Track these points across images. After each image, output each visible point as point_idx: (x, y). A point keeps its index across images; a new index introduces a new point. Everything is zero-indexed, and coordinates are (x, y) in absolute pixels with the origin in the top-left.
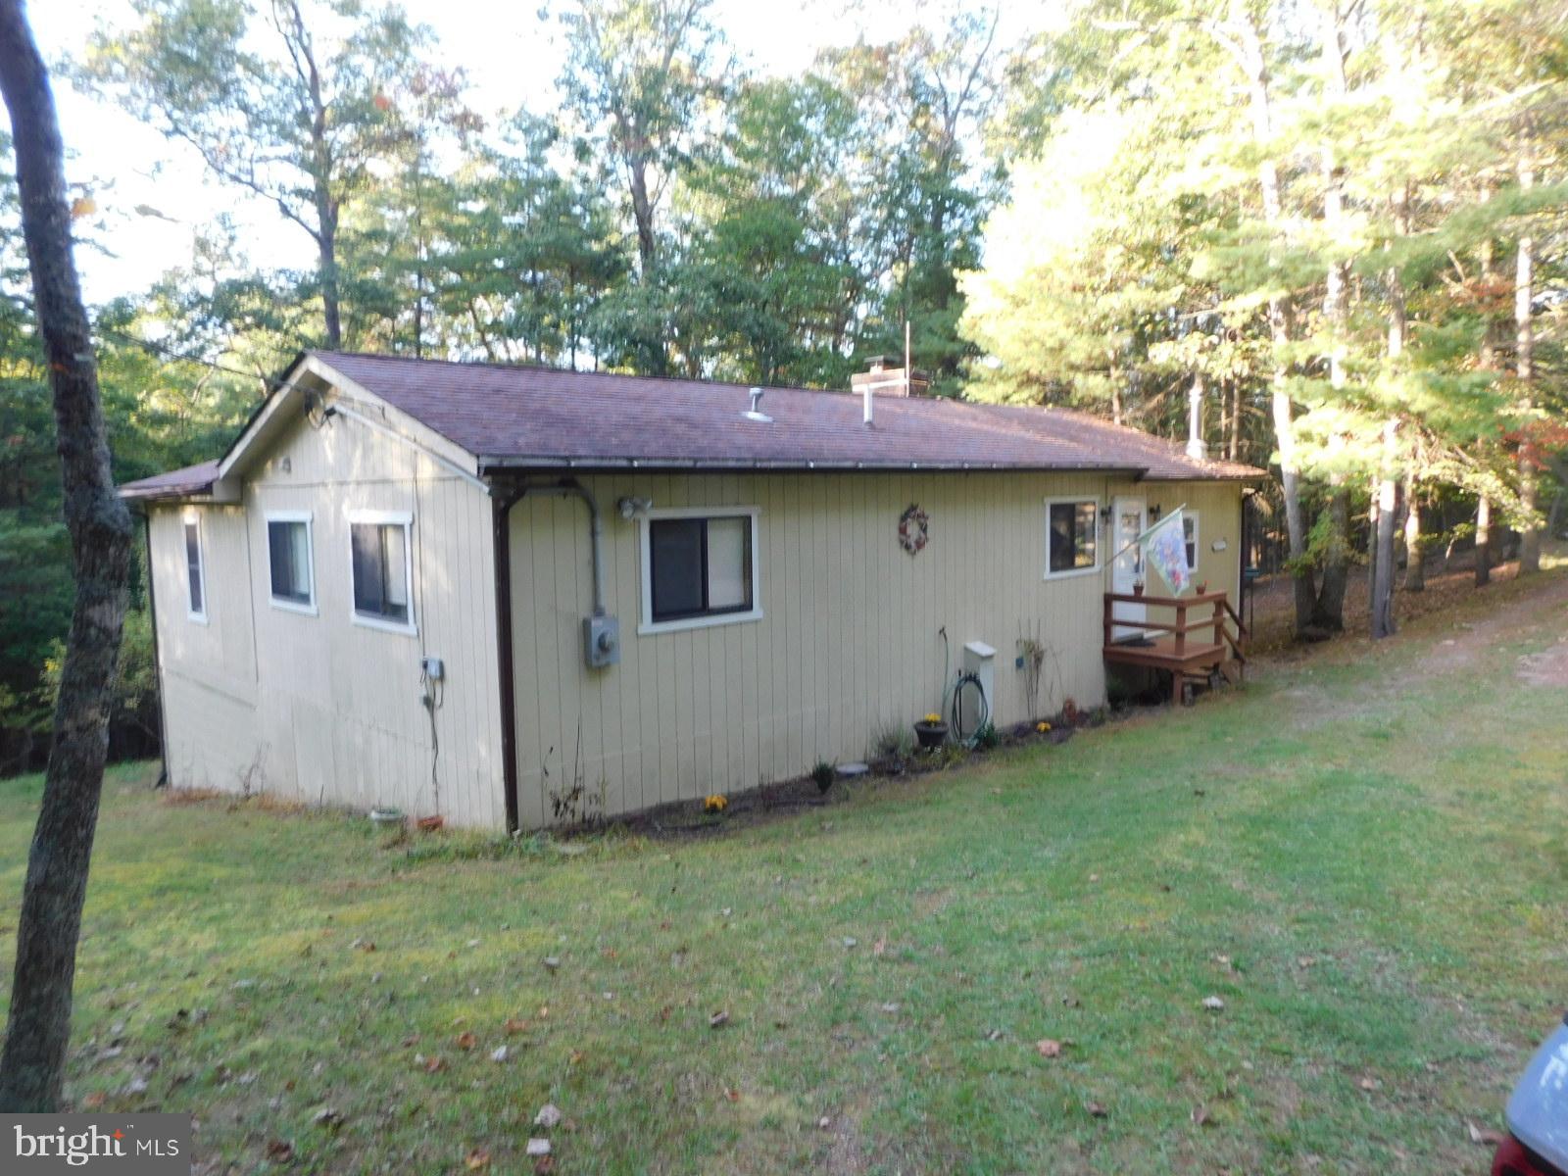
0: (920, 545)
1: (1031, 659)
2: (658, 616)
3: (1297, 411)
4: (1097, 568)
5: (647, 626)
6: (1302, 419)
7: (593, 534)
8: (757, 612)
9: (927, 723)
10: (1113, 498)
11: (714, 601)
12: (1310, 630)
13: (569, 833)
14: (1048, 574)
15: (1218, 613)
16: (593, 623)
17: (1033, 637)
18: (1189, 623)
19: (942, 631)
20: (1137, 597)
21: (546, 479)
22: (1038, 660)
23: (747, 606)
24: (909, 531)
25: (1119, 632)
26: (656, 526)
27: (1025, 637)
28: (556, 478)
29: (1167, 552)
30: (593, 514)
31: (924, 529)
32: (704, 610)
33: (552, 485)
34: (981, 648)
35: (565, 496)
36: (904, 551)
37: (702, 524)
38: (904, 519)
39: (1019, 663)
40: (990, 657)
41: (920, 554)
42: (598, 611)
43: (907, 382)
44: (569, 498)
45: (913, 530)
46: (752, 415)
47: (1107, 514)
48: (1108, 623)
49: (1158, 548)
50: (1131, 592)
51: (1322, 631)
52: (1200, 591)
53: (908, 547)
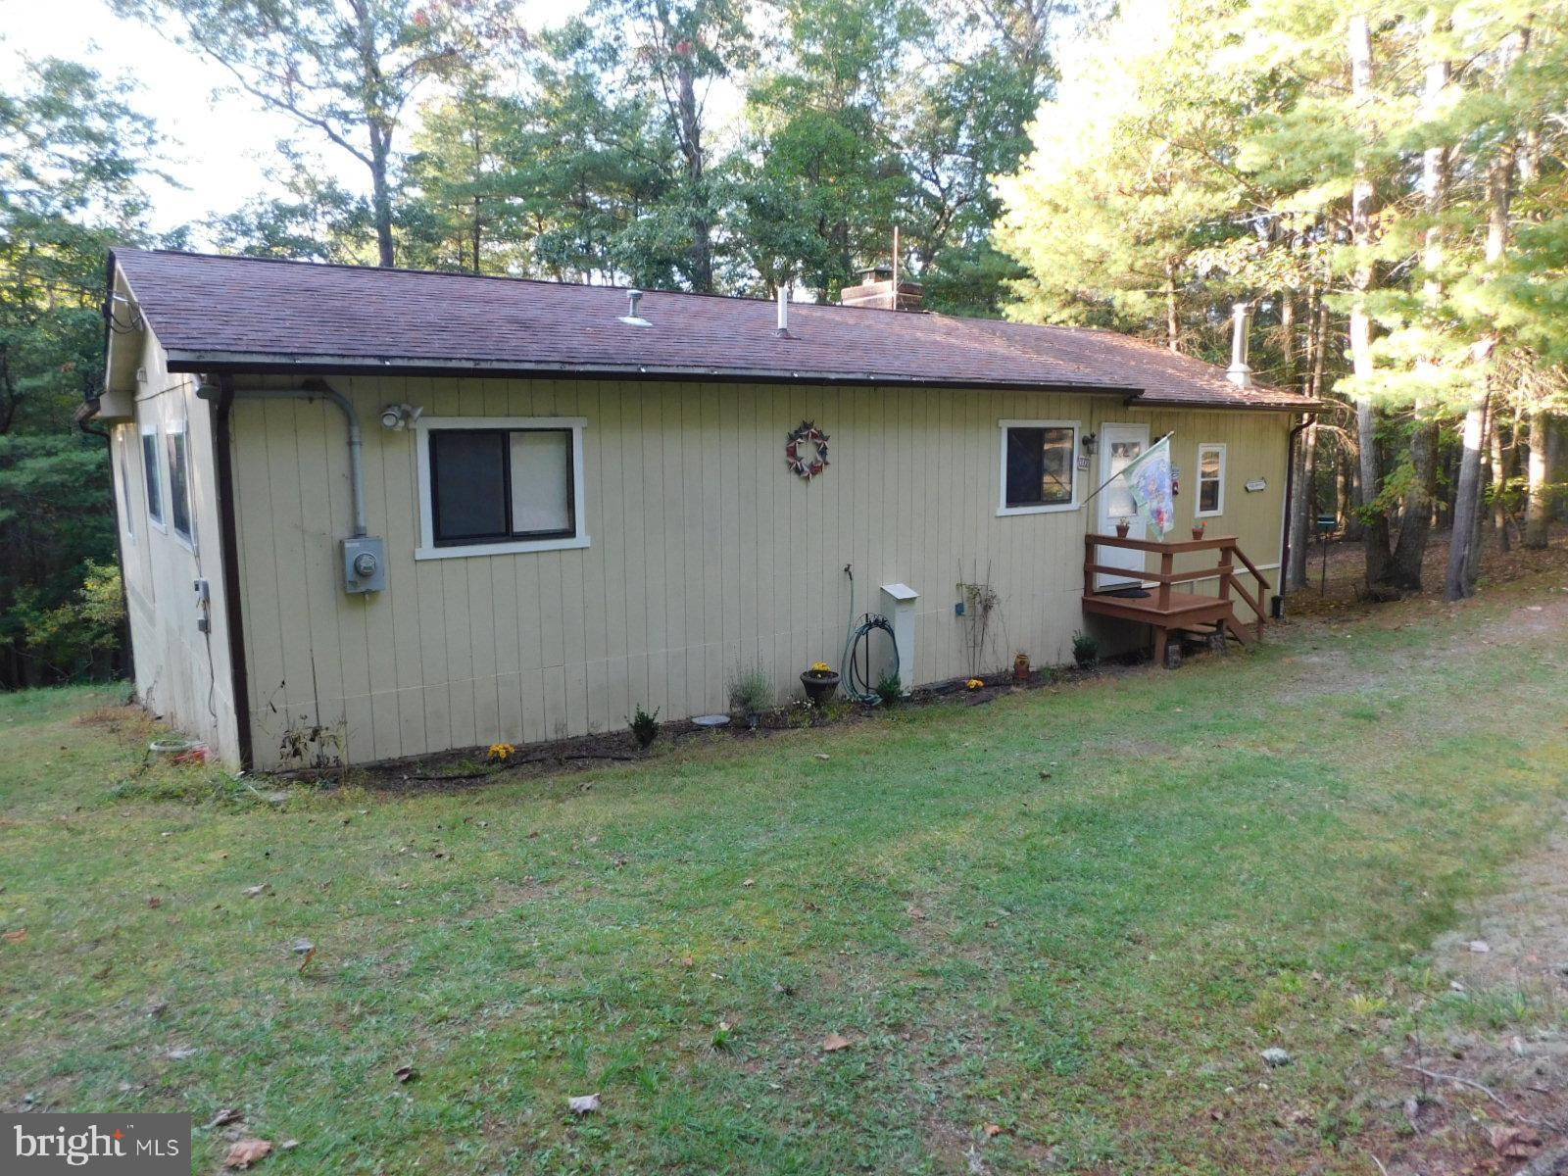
0: (816, 470)
1: (975, 606)
2: (440, 540)
3: (1378, 331)
4: (1074, 505)
5: (427, 549)
6: (1380, 340)
7: (350, 444)
8: (582, 539)
9: (814, 673)
10: (1100, 424)
11: (519, 526)
12: (1377, 588)
13: (304, 778)
14: (1002, 509)
15: (1225, 561)
16: (347, 545)
17: (980, 582)
18: (1176, 570)
19: (846, 570)
20: (1121, 539)
21: (284, 379)
22: (987, 608)
23: (570, 533)
24: (800, 452)
25: (1103, 581)
26: (435, 437)
27: (969, 582)
28: (299, 379)
29: (1151, 488)
30: (349, 420)
31: (823, 452)
32: (508, 534)
33: (293, 388)
34: (900, 591)
35: (311, 400)
36: (794, 477)
37: (503, 437)
38: (792, 438)
39: (959, 610)
40: (911, 600)
41: (815, 481)
42: (358, 533)
43: (894, 294)
44: (316, 402)
45: (807, 452)
46: (629, 320)
47: (1088, 442)
48: (1090, 569)
49: (1143, 483)
50: (1114, 533)
51: (1392, 589)
52: (1197, 534)
53: (799, 471)
